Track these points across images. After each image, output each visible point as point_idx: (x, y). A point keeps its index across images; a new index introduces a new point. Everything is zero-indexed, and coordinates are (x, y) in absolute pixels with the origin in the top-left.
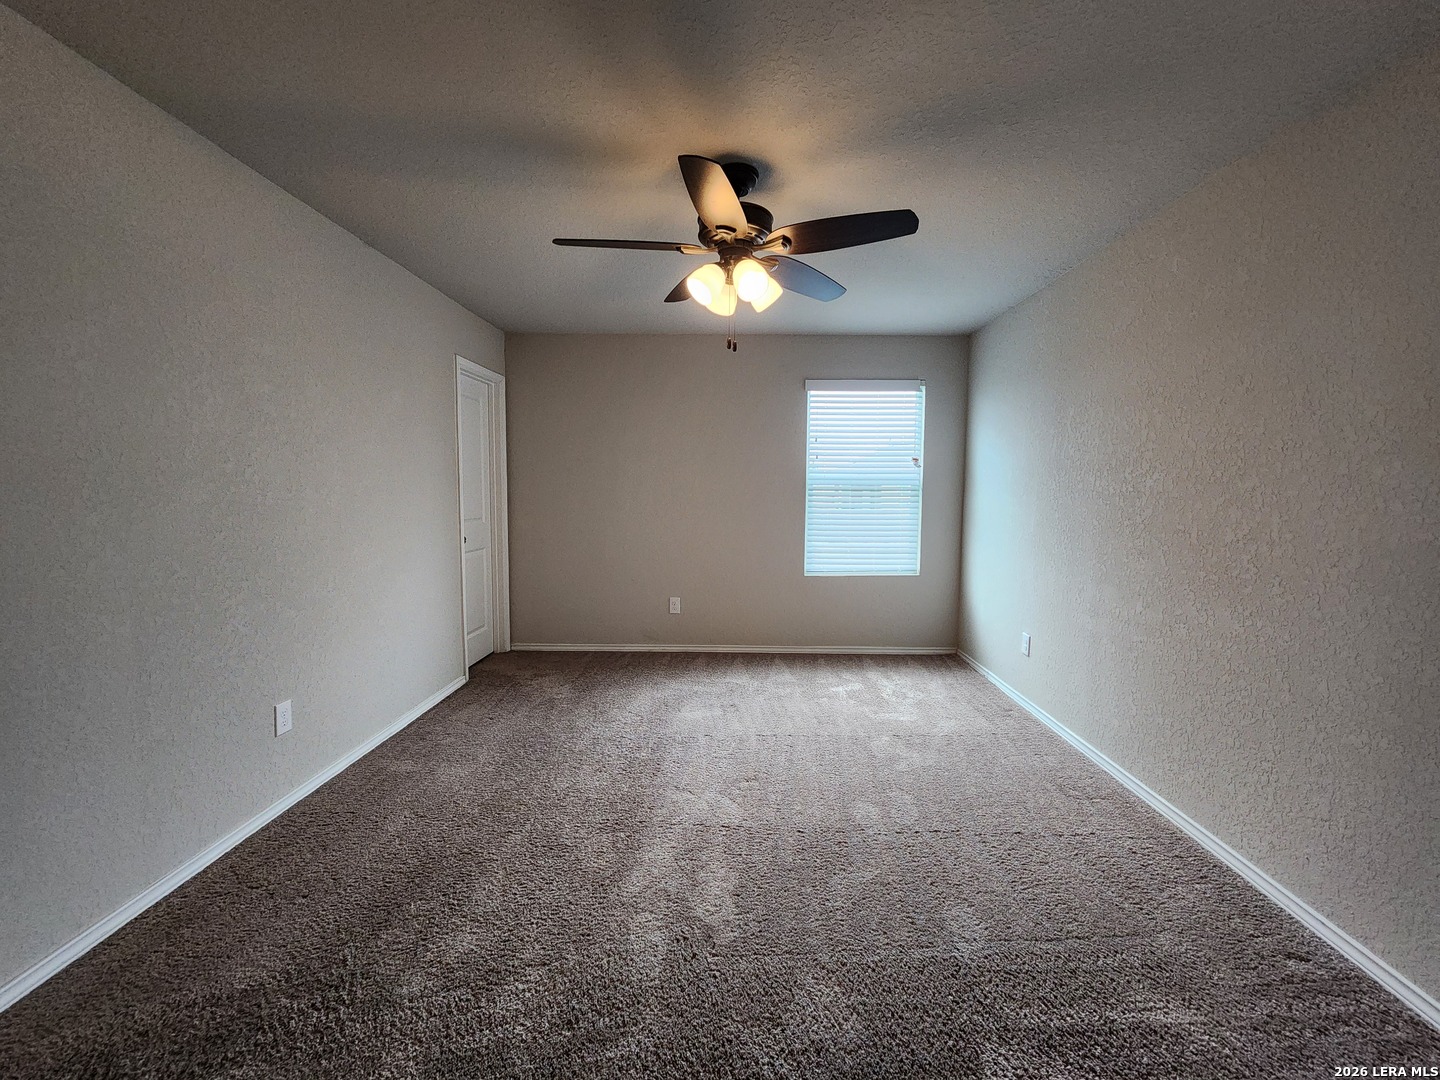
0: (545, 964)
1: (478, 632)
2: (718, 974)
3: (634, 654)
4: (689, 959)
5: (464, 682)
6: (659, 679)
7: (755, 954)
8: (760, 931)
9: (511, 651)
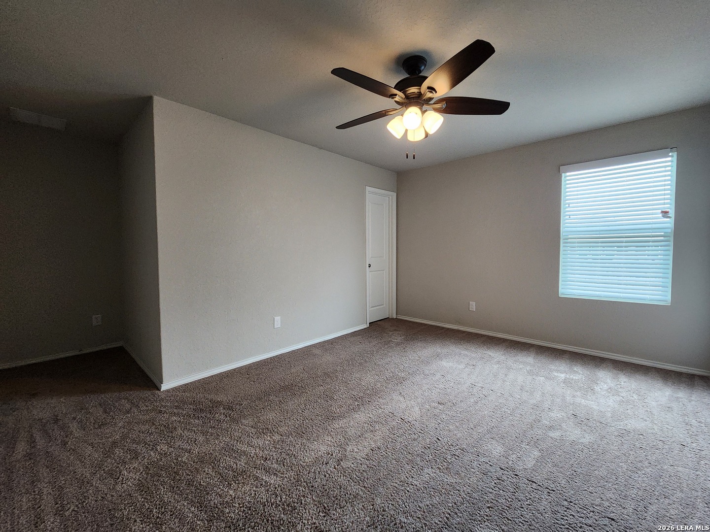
0: (282, 435)
1: (379, 307)
2: (327, 475)
3: (448, 329)
4: (324, 463)
5: (366, 327)
6: (447, 343)
7: (351, 478)
8: (363, 471)
9: (396, 318)
